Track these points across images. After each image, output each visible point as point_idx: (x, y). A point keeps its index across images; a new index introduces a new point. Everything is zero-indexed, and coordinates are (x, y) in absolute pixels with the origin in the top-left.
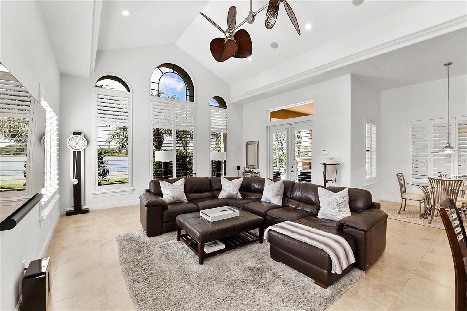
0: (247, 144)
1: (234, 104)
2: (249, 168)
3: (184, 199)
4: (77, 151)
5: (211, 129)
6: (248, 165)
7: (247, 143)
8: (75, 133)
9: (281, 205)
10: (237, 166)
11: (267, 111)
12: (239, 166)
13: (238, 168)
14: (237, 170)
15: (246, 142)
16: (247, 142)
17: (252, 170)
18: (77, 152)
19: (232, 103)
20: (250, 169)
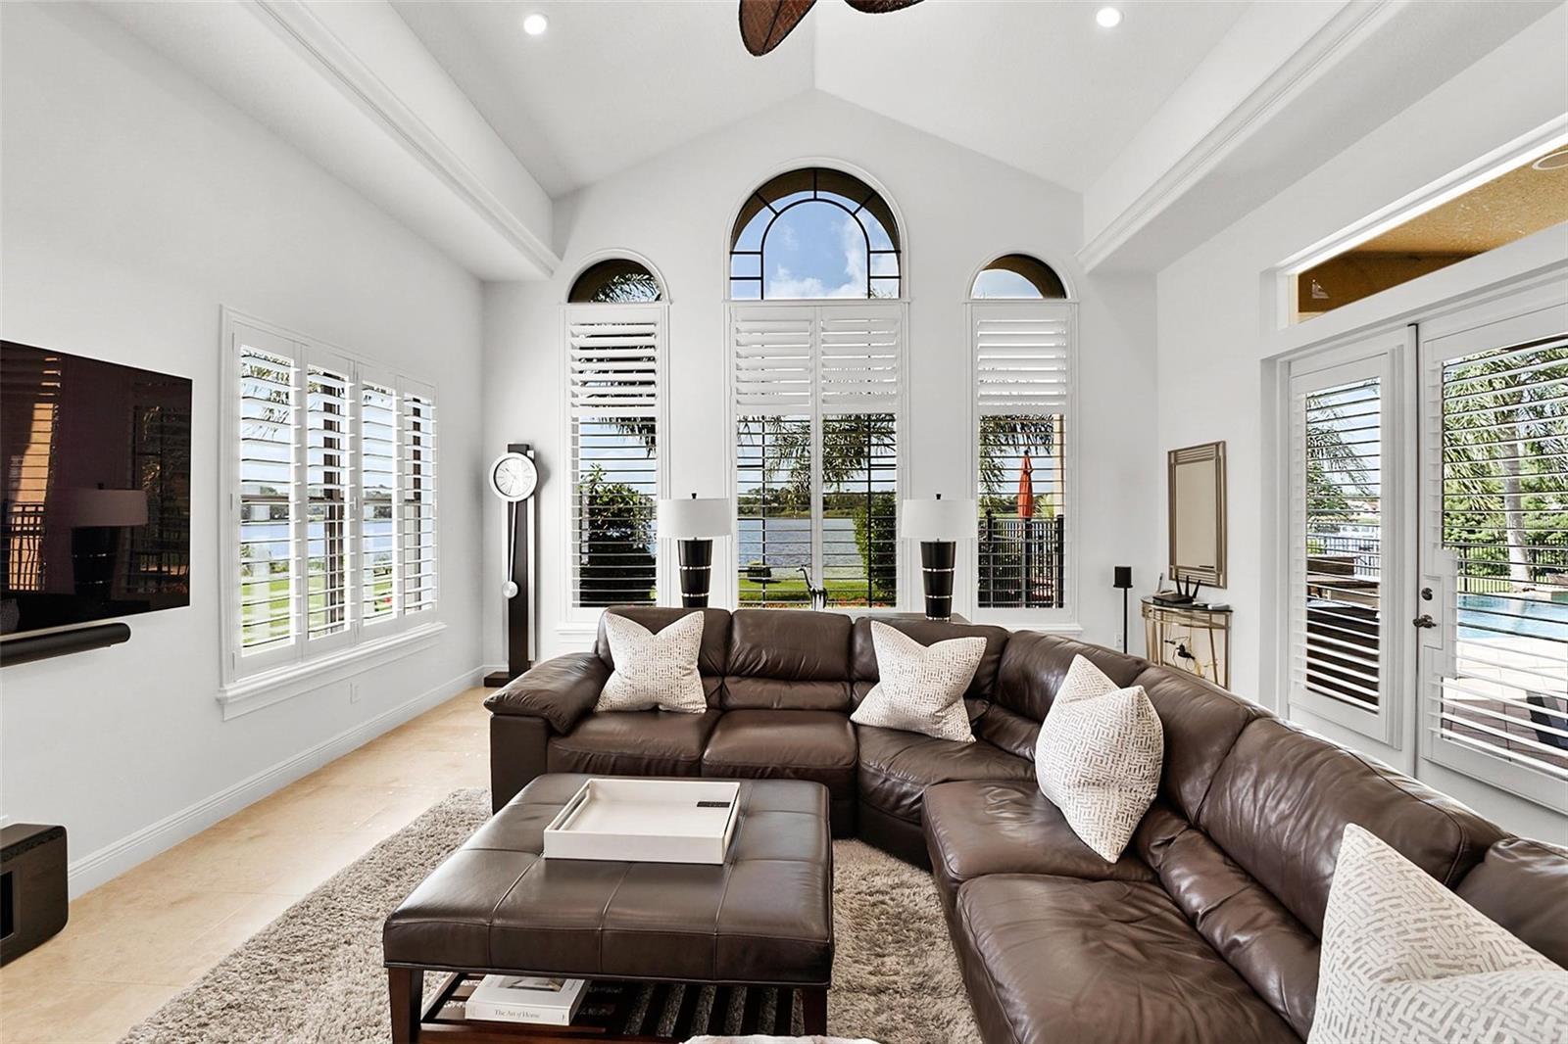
0: (1175, 458)
1: (1101, 275)
2: (1178, 581)
3: (684, 700)
4: (514, 500)
5: (980, 404)
6: (1178, 564)
7: (1173, 454)
8: (512, 448)
9: (1112, 858)
10: (1118, 570)
11: (1270, 275)
12: (1128, 570)
13: (1123, 577)
14: (1117, 585)
15: (1170, 453)
16: (1176, 452)
17: (1191, 594)
18: (517, 503)
19: (1091, 274)
20: (1183, 586)
